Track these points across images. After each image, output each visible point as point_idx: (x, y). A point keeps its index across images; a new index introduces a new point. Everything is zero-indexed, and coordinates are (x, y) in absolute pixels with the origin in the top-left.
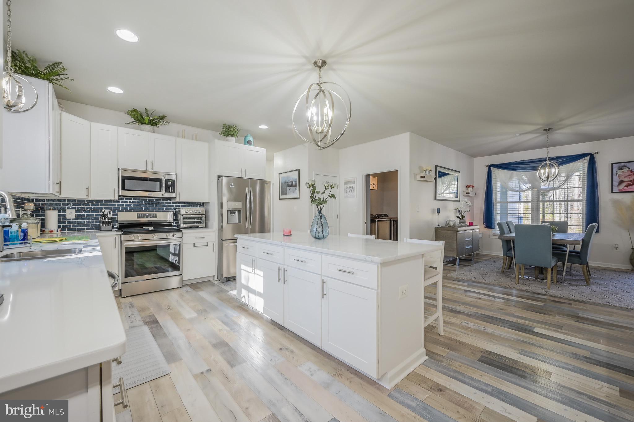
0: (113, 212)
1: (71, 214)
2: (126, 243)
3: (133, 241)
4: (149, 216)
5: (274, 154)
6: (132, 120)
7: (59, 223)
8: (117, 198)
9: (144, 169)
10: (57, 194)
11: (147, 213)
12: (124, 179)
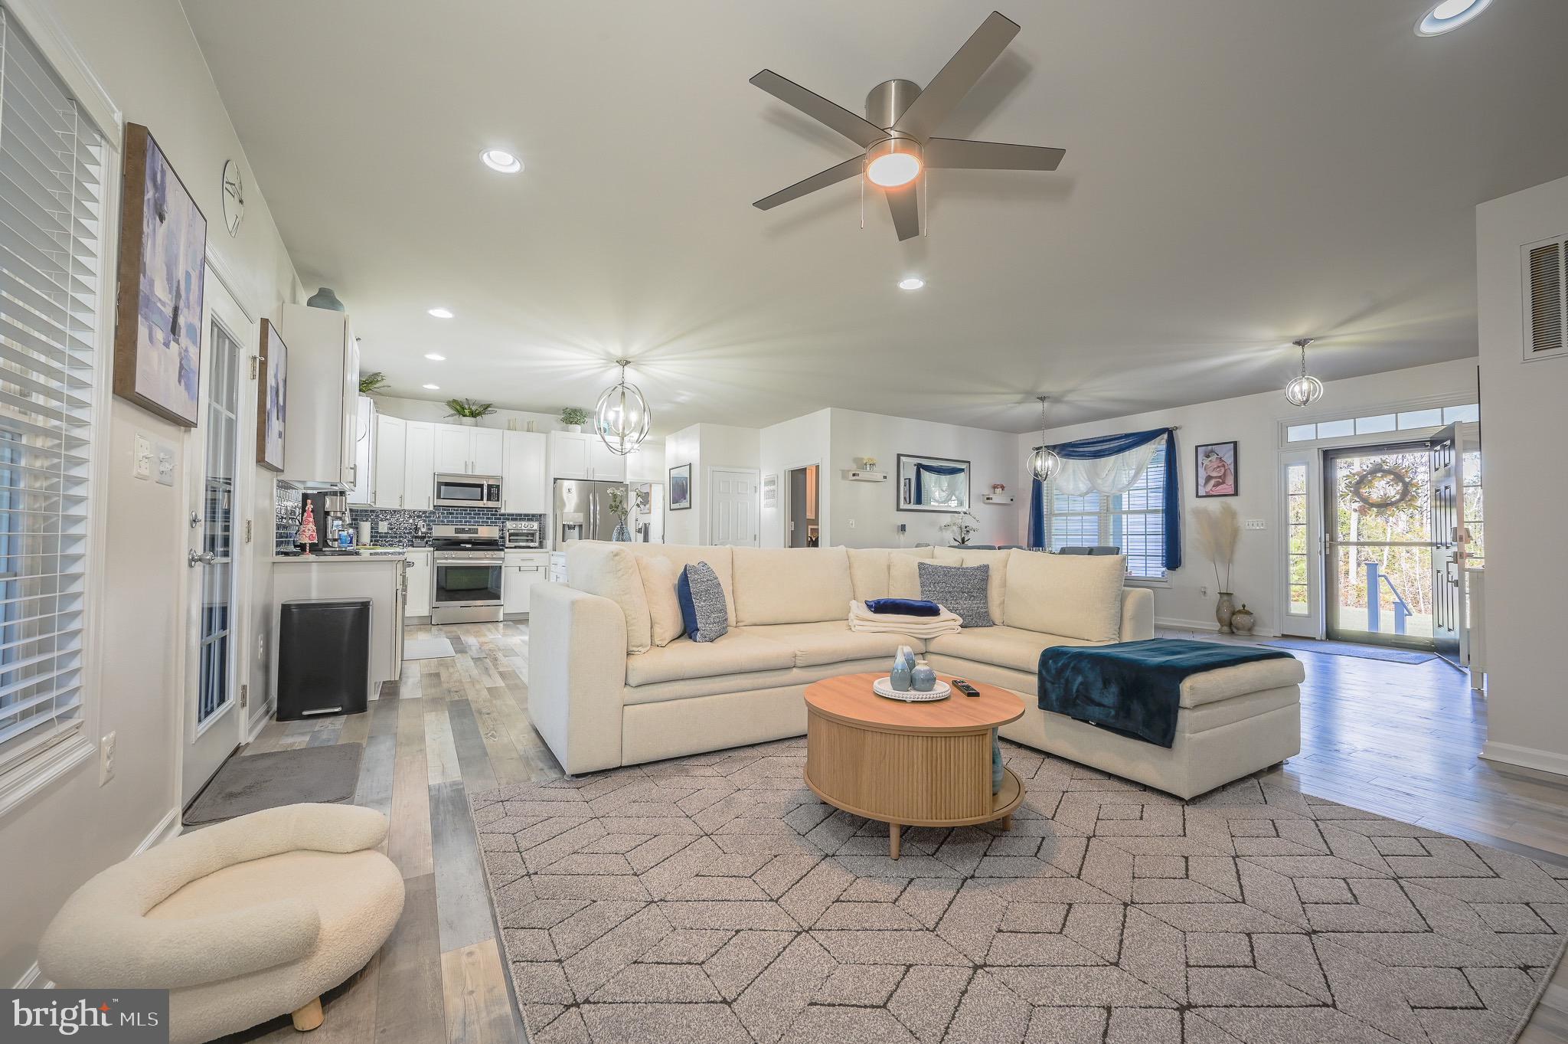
0: (428, 525)
1: (383, 527)
2: (438, 561)
3: (446, 558)
4: (469, 531)
5: (667, 437)
6: (453, 412)
7: (372, 537)
8: (431, 508)
9: (463, 472)
10: (372, 504)
11: (467, 528)
12: (440, 484)
